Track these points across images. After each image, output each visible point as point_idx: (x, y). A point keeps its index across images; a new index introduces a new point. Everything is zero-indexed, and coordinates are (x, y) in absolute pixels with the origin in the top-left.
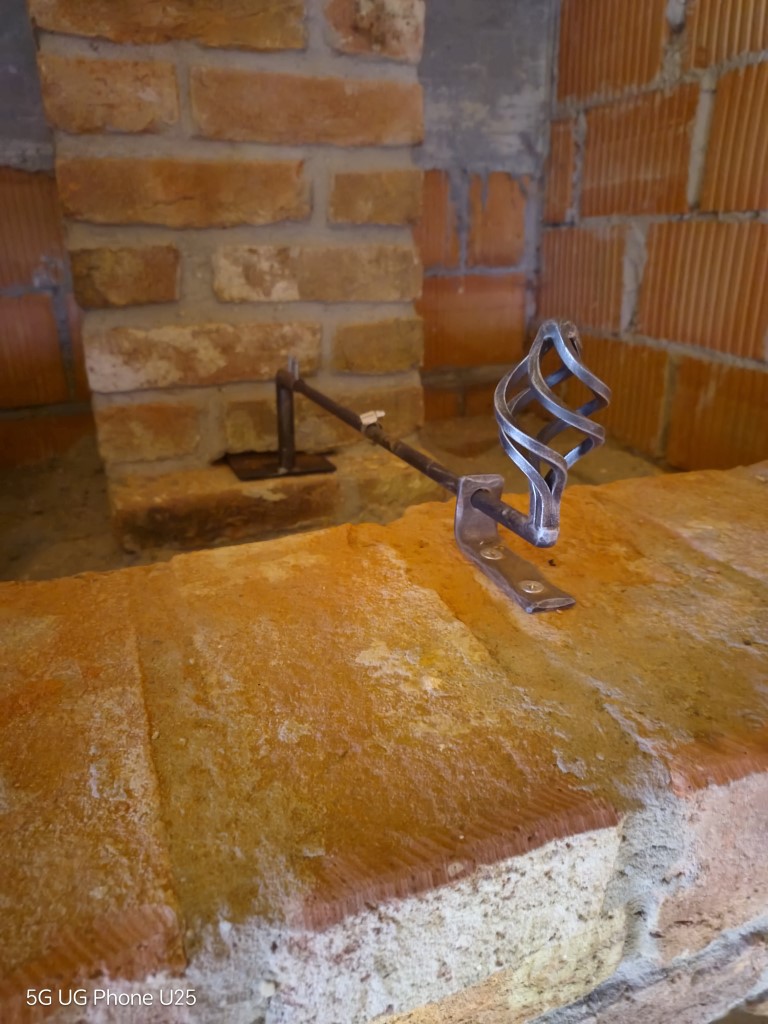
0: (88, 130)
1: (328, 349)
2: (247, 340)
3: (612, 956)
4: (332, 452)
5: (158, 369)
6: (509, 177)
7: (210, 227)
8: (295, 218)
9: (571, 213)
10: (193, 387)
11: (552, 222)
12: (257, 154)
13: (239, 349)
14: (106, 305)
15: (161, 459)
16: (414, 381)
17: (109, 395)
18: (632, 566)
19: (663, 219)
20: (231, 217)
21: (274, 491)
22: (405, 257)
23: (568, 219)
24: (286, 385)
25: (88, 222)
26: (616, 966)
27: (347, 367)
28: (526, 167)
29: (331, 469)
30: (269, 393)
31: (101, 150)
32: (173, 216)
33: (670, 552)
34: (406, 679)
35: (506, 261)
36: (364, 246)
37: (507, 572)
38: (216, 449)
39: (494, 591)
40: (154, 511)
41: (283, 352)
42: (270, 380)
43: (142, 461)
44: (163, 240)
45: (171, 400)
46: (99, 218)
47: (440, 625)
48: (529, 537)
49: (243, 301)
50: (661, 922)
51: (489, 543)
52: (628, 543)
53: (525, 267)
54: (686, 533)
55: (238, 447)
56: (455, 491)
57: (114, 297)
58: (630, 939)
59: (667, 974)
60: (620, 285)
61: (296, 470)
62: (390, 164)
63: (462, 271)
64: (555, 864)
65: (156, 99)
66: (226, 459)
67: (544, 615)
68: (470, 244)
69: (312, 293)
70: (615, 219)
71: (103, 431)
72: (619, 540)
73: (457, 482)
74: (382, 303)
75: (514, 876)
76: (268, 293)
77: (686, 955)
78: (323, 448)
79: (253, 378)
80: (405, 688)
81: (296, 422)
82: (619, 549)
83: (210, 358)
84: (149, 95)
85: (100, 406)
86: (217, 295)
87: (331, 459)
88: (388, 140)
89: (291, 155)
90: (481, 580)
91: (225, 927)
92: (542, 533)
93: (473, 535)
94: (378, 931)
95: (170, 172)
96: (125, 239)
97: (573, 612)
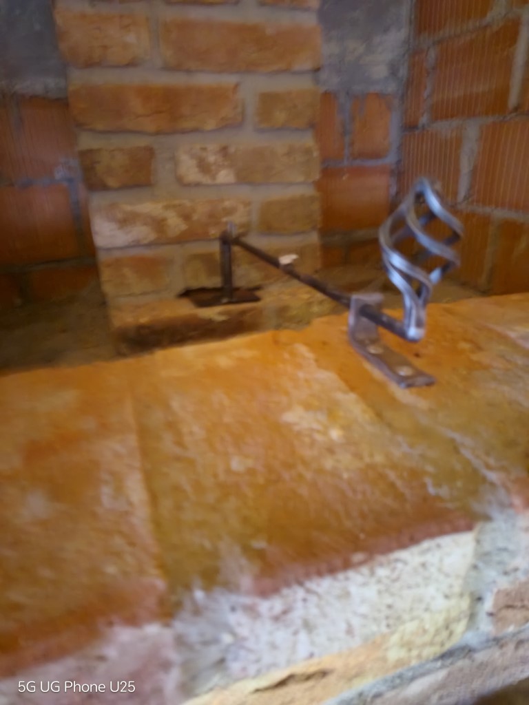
0: (90, 64)
1: (255, 217)
2: (201, 212)
3: (460, 628)
4: (258, 288)
5: (141, 232)
6: (379, 96)
7: (174, 132)
8: (232, 125)
9: (424, 120)
10: (163, 244)
11: (410, 127)
12: (205, 80)
13: (195, 217)
14: (105, 188)
15: (144, 294)
16: (314, 238)
17: (109, 250)
18: (475, 357)
19: (490, 120)
20: (188, 124)
21: (221, 314)
22: (308, 151)
23: (420, 125)
24: (227, 241)
25: (93, 131)
26: (461, 634)
27: (268, 228)
28: (391, 88)
29: (257, 299)
30: (215, 248)
31: (101, 78)
32: (149, 125)
33: (502, 347)
34: (318, 431)
35: (377, 155)
36: (279, 144)
37: (387, 361)
38: (180, 286)
39: (377, 373)
40: (141, 327)
41: (225, 219)
42: (215, 239)
43: (130, 295)
44: (142, 142)
45: (148, 253)
46: (100, 127)
47: (340, 396)
48: (402, 334)
49: (198, 185)
50: (495, 605)
51: (374, 342)
52: (471, 341)
53: (390, 160)
54: (512, 335)
55: (195, 284)
56: (348, 306)
57: (111, 182)
58: (472, 616)
59: (498, 642)
60: (457, 171)
61: (234, 300)
62: (297, 85)
63: (346, 163)
64: (429, 558)
65: (136, 41)
66: (187, 294)
67: (414, 390)
68: (352, 144)
69: (244, 177)
70: (455, 123)
71: (106, 275)
72: (465, 340)
73: (349, 299)
74: (291, 184)
75: (400, 565)
76: (214, 177)
77: (511, 629)
78: (252, 285)
79: (204, 238)
80: (318, 437)
81: (233, 268)
82: (465, 346)
83: (175, 224)
84: (131, 38)
85: (102, 257)
86: (180, 181)
87: (258, 293)
88: (297, 67)
89: (229, 80)
90: (368, 366)
91: (199, 595)
92: (413, 332)
93: (361, 336)
94: (305, 600)
95: (146, 93)
96: (117, 141)
97: (434, 389)
